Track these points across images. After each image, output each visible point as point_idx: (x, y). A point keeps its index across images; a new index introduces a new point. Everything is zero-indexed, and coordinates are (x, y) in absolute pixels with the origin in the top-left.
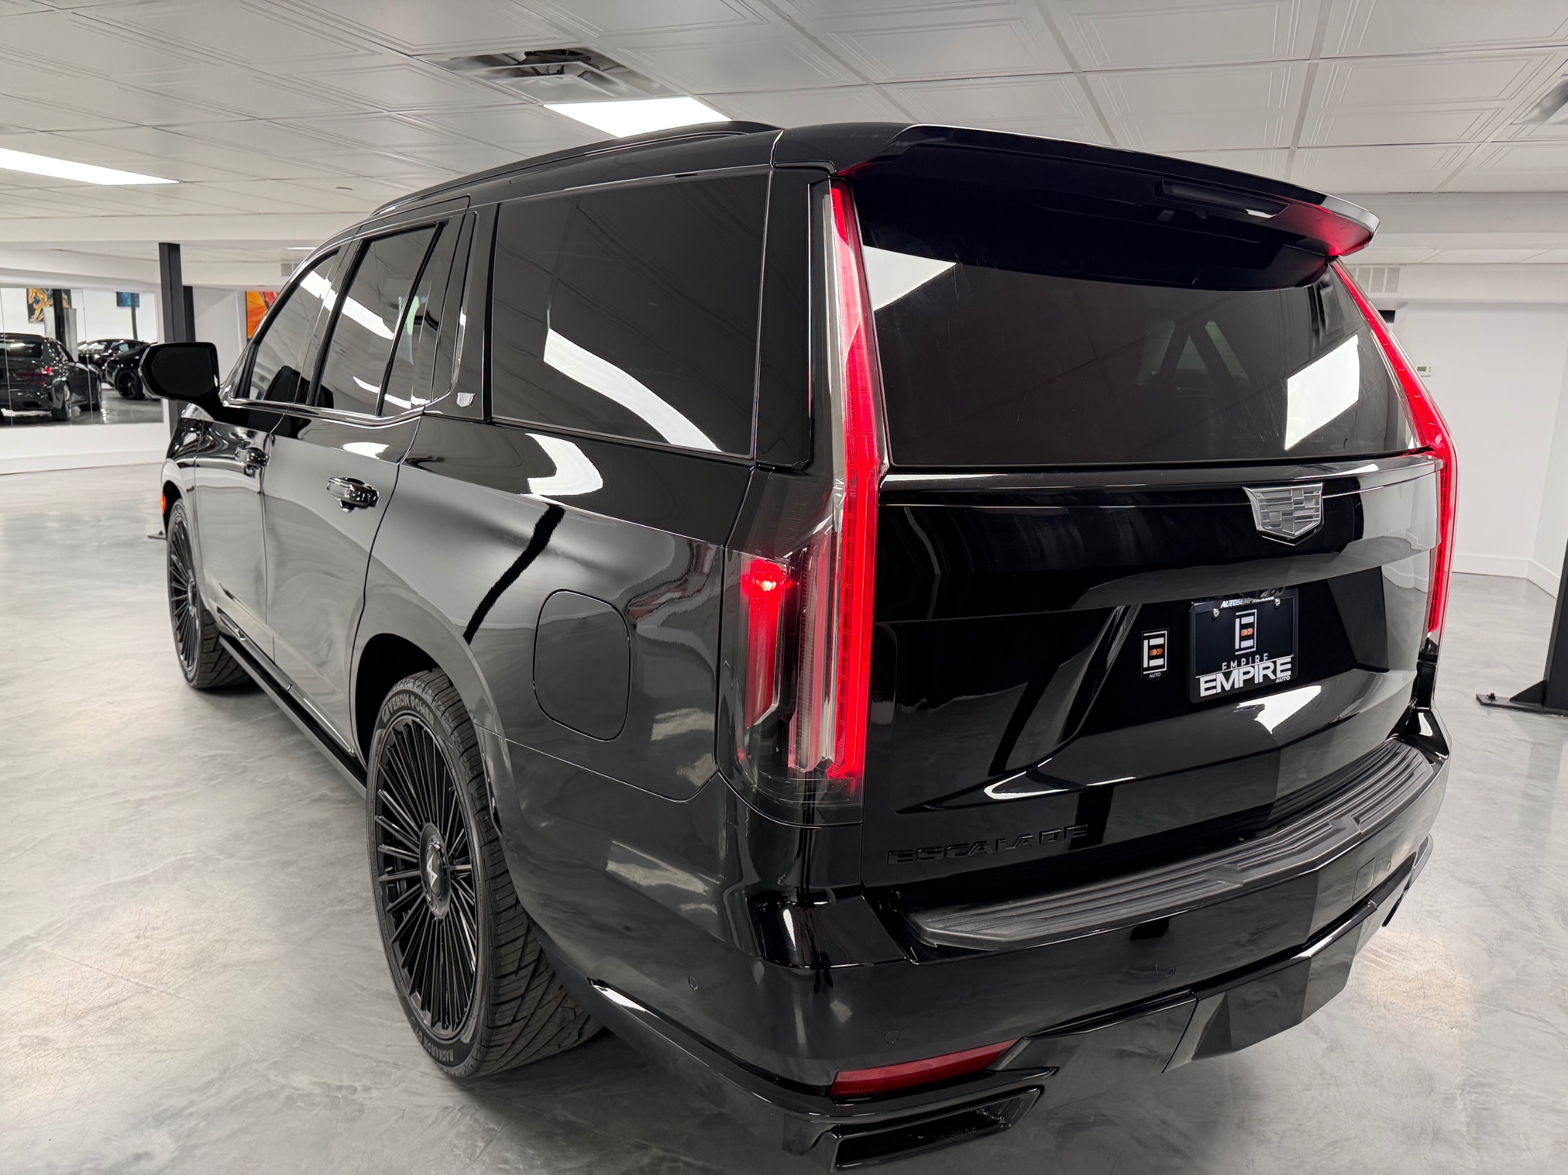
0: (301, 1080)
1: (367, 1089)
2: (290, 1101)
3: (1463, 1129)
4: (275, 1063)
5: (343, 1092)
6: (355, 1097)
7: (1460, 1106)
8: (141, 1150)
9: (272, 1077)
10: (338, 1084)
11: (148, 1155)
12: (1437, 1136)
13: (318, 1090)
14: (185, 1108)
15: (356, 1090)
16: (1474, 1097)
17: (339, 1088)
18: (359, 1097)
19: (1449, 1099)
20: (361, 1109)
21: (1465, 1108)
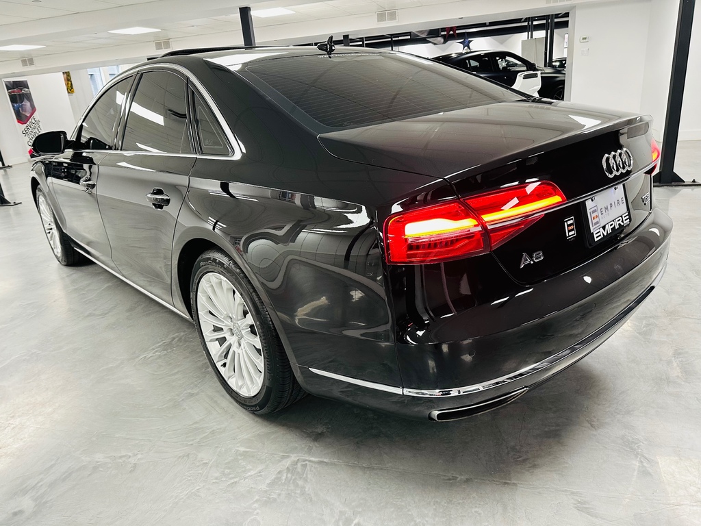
0: (99, 457)
1: (135, 455)
2: (95, 468)
3: (680, 375)
4: (84, 450)
5: (124, 459)
6: (130, 460)
7: (675, 364)
8: (16, 510)
9: (83, 458)
10: (120, 455)
11: (21, 512)
12: (669, 381)
13: (109, 460)
14: (38, 483)
15: (130, 457)
16: (680, 359)
17: (121, 457)
18: (132, 460)
19: (669, 363)
20: (135, 466)
21: (678, 366)
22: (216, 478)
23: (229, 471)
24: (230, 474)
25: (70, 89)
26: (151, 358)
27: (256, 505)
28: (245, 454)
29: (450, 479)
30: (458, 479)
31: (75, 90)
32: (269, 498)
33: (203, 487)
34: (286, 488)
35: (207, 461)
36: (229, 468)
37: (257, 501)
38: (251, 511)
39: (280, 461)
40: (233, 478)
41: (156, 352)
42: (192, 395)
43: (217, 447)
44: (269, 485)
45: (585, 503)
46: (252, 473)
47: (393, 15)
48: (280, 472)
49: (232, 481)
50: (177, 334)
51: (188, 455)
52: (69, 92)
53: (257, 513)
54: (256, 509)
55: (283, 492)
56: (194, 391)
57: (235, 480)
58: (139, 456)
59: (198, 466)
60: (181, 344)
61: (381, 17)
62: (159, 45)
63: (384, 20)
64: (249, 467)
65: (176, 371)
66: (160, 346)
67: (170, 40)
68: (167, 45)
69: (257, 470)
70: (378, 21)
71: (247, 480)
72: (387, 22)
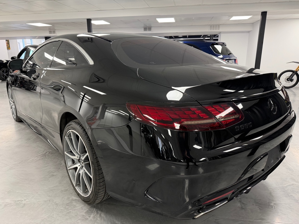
0: (8, 201)
1: (25, 200)
2: (5, 206)
5: (19, 201)
6: (22, 202)
13: (12, 202)
15: (22, 201)
17: (18, 201)
18: (23, 202)
20: (25, 204)
22: (62, 210)
23: (68, 207)
24: (68, 208)
25: (8, 48)
26: (36, 160)
27: (79, 221)
28: (75, 200)
31: (11, 48)
32: (85, 218)
33: (56, 213)
34: (93, 214)
35: (58, 203)
36: (68, 206)
37: (79, 219)
41: (38, 157)
42: (53, 175)
43: (63, 197)
44: (85, 213)
45: (217, 220)
46: (78, 208)
47: (150, 29)
49: (69, 211)
50: (48, 150)
51: (50, 200)
52: (8, 49)
54: (78, 223)
55: (91, 216)
56: (55, 174)
57: (71, 211)
58: (27, 200)
59: (54, 205)
60: (50, 155)
61: (145, 29)
62: (50, 32)
63: (146, 30)
64: (78, 205)
65: (47, 165)
66: (40, 155)
67: (56, 30)
68: (54, 32)
69: (81, 207)
70: (144, 31)
71: (76, 211)
72: (147, 31)
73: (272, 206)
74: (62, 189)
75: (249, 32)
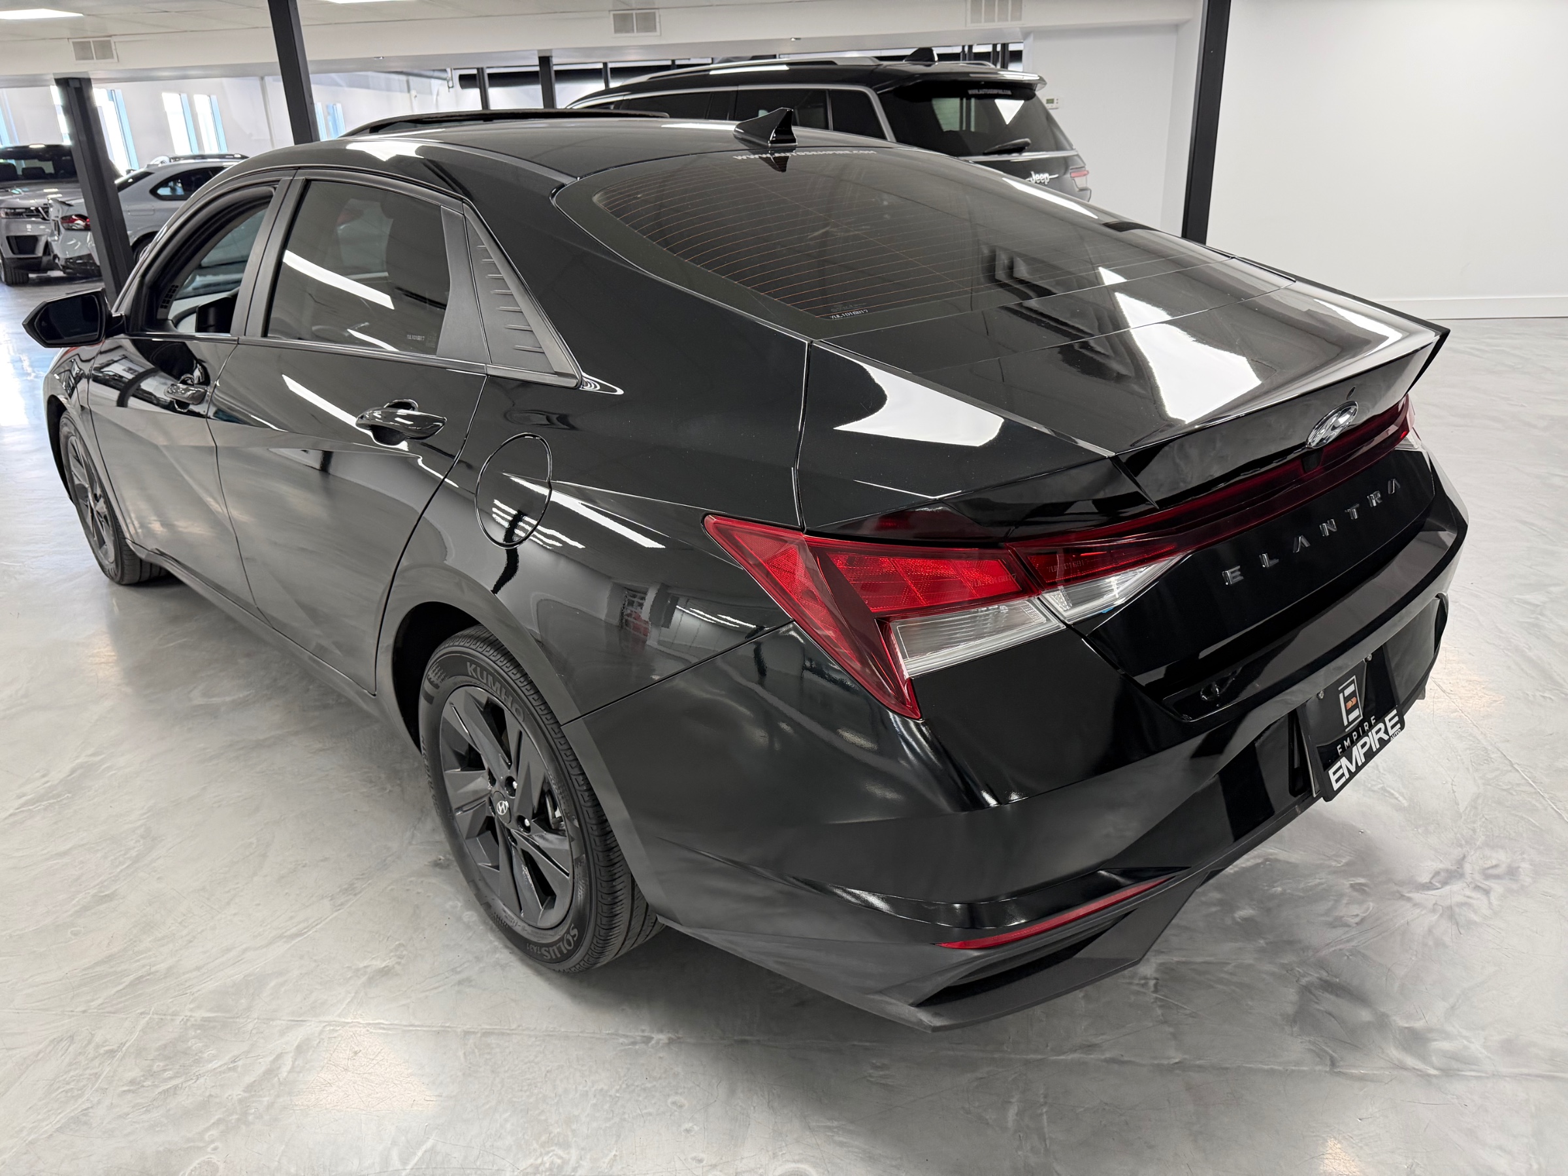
22: (132, 1082)
23: (162, 1064)
24: (165, 1070)
27: (214, 1132)
28: (204, 1026)
29: (634, 1043)
30: (653, 1042)
33: (99, 1102)
35: (115, 1047)
36: (164, 1058)
37: (217, 1123)
38: (201, 1144)
39: (282, 1033)
40: (171, 1078)
41: (25, 803)
42: (99, 900)
43: (142, 1014)
44: (250, 1087)
46: (216, 1064)
47: (648, 22)
48: (279, 1056)
49: (169, 1085)
51: (72, 1037)
53: (215, 1149)
54: (212, 1141)
55: (280, 1100)
56: (106, 891)
57: (176, 1082)
59: (93, 1059)
61: (623, 23)
62: (83, 50)
63: (629, 31)
64: (212, 1051)
65: (68, 846)
66: (33, 791)
67: (113, 40)
68: (104, 49)
69: (227, 1058)
70: (616, 31)
71: (202, 1080)
72: (635, 34)
73: (1145, 978)
74: (140, 973)
75: (1176, 27)
